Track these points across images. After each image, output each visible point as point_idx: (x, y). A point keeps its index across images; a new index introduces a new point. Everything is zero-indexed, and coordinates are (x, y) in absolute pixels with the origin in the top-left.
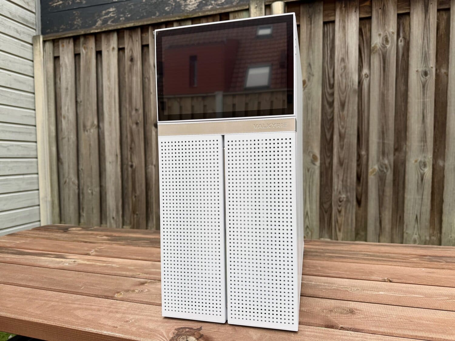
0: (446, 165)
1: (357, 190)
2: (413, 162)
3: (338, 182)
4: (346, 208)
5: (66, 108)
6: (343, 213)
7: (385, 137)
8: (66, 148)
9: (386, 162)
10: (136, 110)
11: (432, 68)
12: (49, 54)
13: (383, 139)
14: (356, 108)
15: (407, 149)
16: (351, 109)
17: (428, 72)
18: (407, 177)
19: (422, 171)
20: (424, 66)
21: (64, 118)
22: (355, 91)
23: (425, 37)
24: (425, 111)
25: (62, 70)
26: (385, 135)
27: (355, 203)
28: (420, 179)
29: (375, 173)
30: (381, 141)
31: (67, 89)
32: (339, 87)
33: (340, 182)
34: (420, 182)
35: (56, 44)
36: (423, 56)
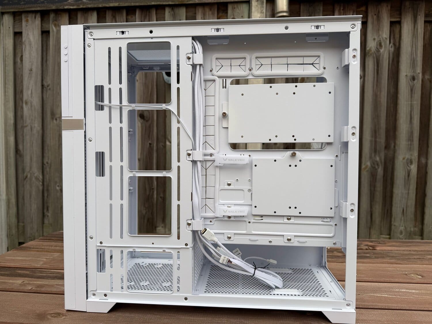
5: (30, 92)
8: (27, 138)
9: (378, 159)
11: (419, 73)
12: (8, 28)
15: (396, 147)
17: (416, 77)
18: (395, 173)
19: (408, 168)
20: (412, 71)
21: (26, 103)
23: (414, 44)
24: (412, 113)
25: (25, 48)
28: (407, 175)
30: (374, 139)
31: (31, 70)
35: (17, 18)
36: (412, 62)
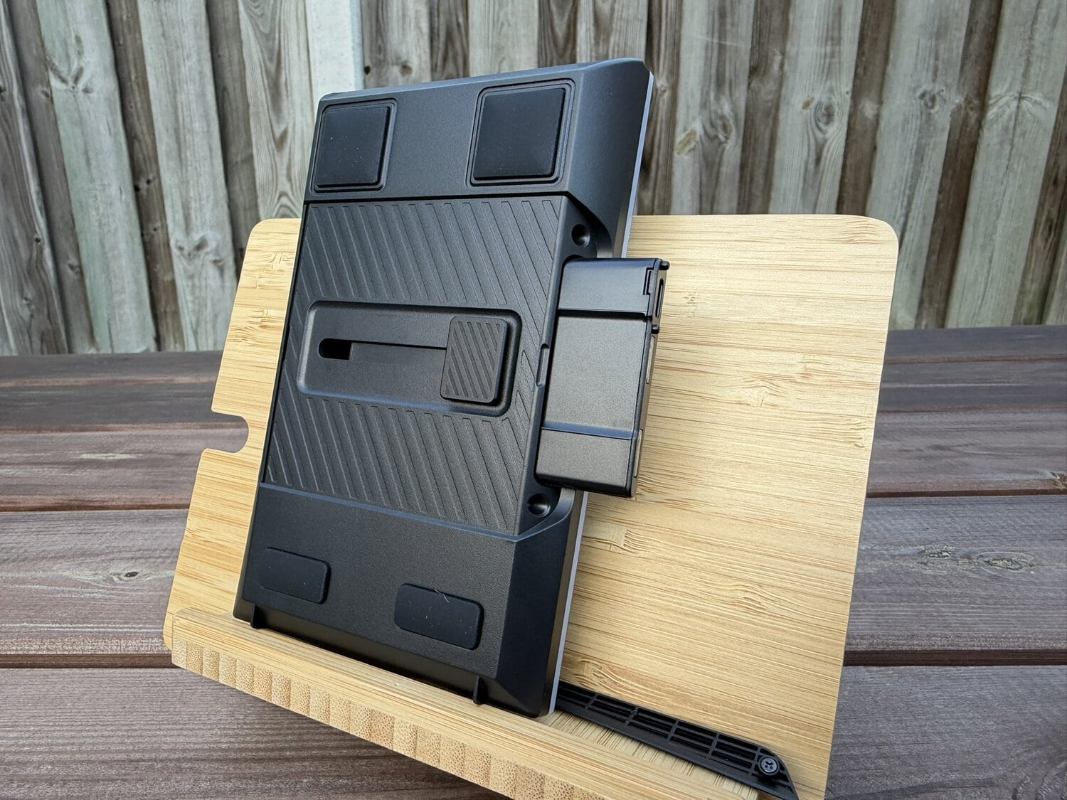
0: (885, 113)
2: (799, 106)
7: (728, 27)
13: (722, 35)
26: (729, 20)
29: (692, 145)
34: (811, 167)
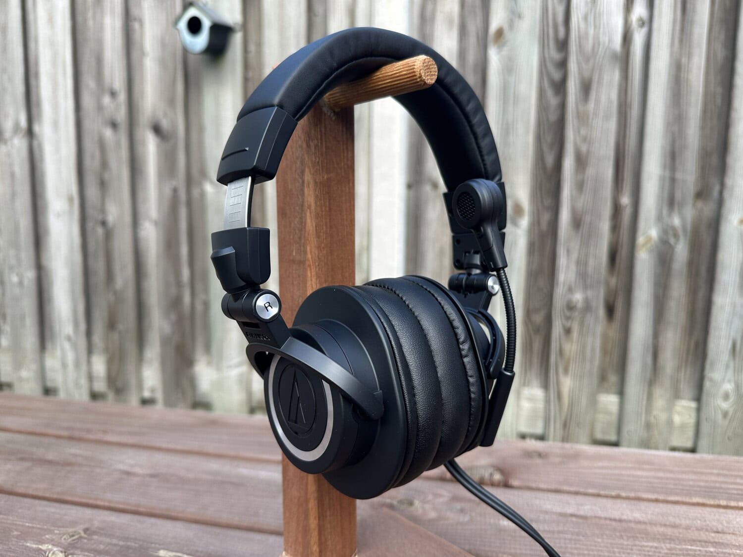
1: (607, 284)
2: (736, 223)
3: (568, 267)
4: (582, 324)
6: (575, 334)
7: (678, 165)
9: (676, 221)
10: (113, 94)
13: (673, 169)
14: (614, 95)
16: (603, 98)
22: (614, 56)
26: (678, 161)
27: (601, 312)
29: (649, 245)
30: (668, 174)
32: (580, 46)
33: (573, 267)
